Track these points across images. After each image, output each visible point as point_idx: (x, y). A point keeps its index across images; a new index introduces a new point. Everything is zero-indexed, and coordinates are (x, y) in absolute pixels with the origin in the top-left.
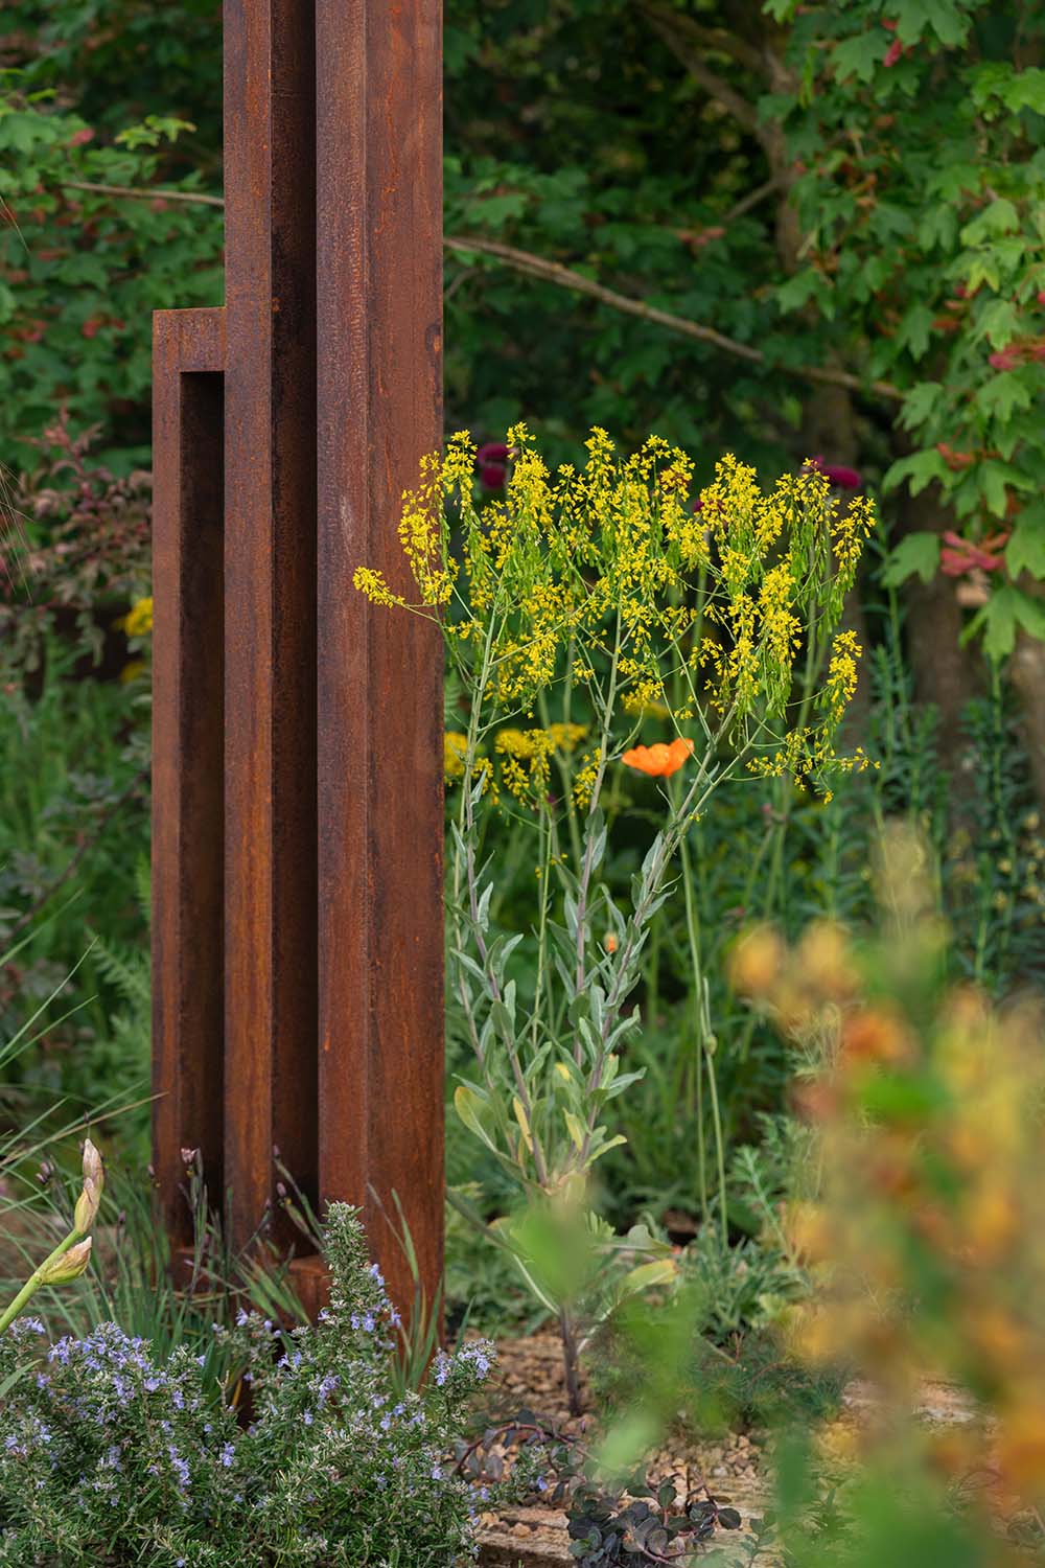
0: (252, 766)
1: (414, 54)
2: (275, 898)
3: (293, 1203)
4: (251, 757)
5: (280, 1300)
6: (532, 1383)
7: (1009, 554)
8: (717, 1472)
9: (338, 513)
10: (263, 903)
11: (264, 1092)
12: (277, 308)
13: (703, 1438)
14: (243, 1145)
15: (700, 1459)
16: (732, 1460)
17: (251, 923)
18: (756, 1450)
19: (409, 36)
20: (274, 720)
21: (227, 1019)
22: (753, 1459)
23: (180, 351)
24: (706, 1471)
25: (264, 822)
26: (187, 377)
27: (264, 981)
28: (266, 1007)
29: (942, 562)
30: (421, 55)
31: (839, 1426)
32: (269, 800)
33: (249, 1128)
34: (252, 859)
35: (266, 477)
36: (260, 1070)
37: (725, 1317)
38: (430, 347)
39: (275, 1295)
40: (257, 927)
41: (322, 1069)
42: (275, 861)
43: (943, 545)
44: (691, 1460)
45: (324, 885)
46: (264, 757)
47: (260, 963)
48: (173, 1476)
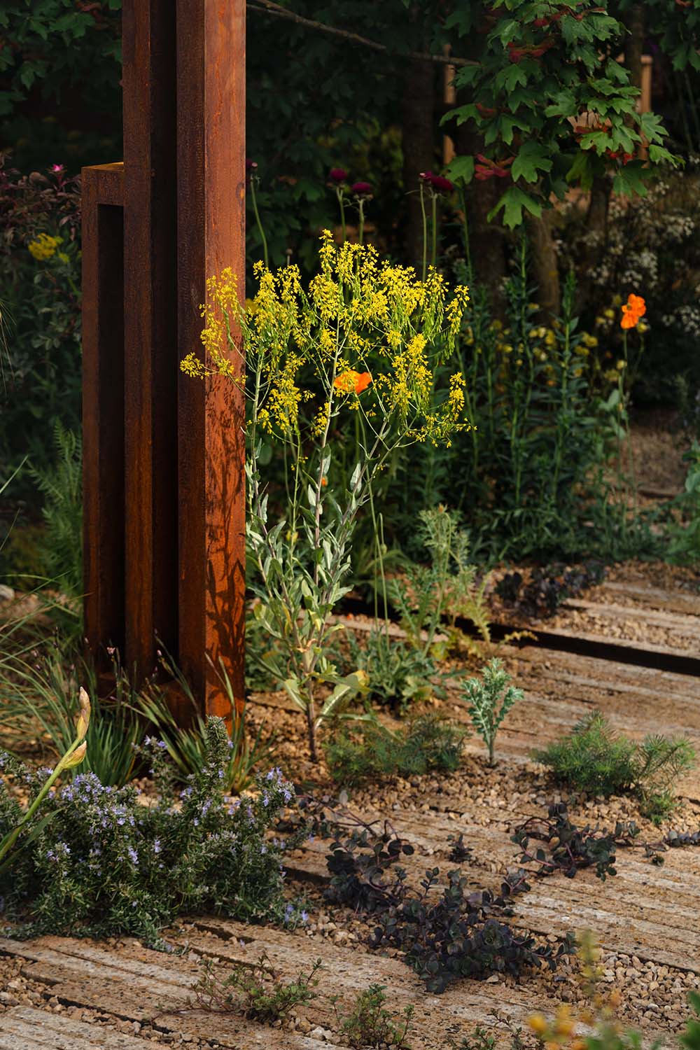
0: (140, 423)
1: (231, 33)
2: (154, 494)
3: (166, 661)
4: (140, 419)
5: (161, 716)
6: (288, 735)
7: (513, 168)
8: (395, 807)
9: (190, 292)
10: (147, 498)
11: (148, 597)
12: (153, 175)
13: (387, 783)
14: (136, 626)
15: (387, 799)
16: (403, 798)
17: (140, 508)
18: (415, 790)
19: (228, 27)
20: (153, 399)
21: (127, 557)
22: (414, 796)
23: (97, 192)
24: (390, 806)
25: (147, 454)
26: (101, 206)
27: (147, 539)
28: (148, 553)
29: (476, 172)
30: (234, 35)
31: (457, 774)
32: (150, 442)
33: (140, 616)
34: (140, 473)
35: (148, 268)
36: (145, 586)
37: (388, 689)
38: (238, 195)
39: (158, 713)
40: (143, 510)
41: (180, 590)
42: (153, 476)
43: (477, 162)
44: (382, 800)
45: (181, 492)
46: (147, 421)
47: (145, 529)
48: (130, 860)
